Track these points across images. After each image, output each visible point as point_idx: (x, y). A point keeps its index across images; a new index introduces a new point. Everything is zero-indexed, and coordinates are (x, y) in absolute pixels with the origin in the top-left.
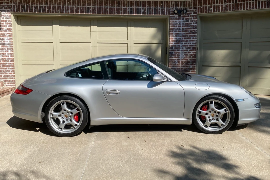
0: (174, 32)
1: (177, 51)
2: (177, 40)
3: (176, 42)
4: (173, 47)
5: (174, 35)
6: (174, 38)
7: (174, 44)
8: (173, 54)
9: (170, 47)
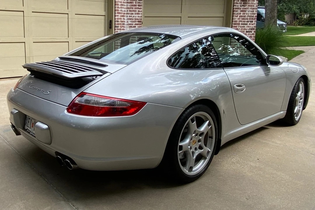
0: (120, 3)
1: (122, 25)
2: (122, 12)
3: (121, 15)
4: (119, 20)
5: (120, 6)
6: (120, 9)
7: (119, 17)
8: (119, 28)
9: (116, 20)
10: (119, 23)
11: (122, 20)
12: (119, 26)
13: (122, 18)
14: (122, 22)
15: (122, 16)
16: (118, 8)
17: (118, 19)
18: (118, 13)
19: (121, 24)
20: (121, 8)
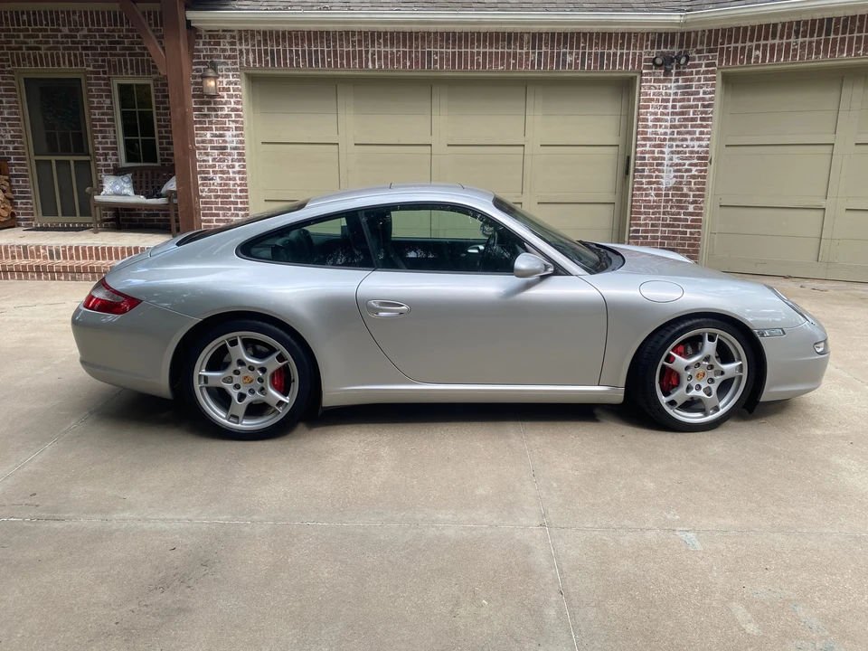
0: (650, 115)
1: (655, 167)
2: (657, 137)
3: (653, 143)
4: (647, 156)
5: (650, 124)
6: (650, 130)
7: (648, 149)
8: (646, 174)
9: (639, 155)
10: (646, 161)
11: (656, 155)
12: (646, 168)
13: (656, 150)
14: (655, 159)
15: (655, 146)
16: (646, 126)
17: (642, 153)
18: (644, 139)
19: (652, 165)
20: (655, 126)
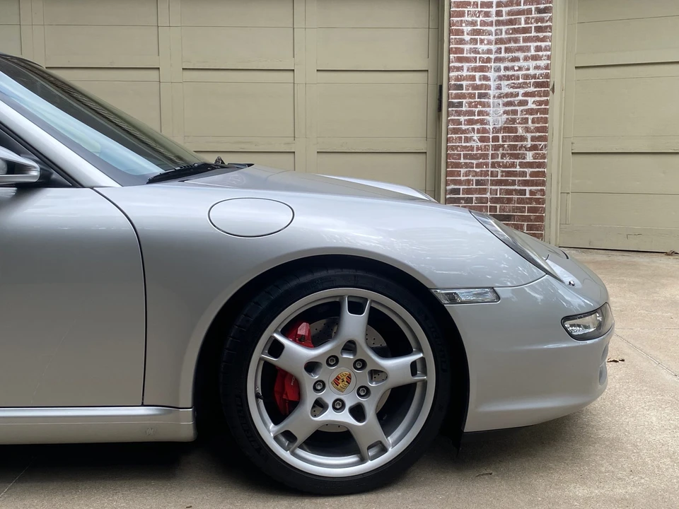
0: (466, 25)
1: (477, 100)
2: (478, 56)
3: (473, 65)
4: (464, 83)
5: (467, 38)
6: (466, 47)
7: (465, 73)
8: (464, 109)
9: (453, 82)
10: (464, 91)
11: (478, 82)
12: (464, 101)
13: (478, 75)
14: (476, 87)
15: (475, 69)
16: (462, 42)
17: (457, 79)
18: (460, 60)
19: (472, 96)
20: (474, 41)
